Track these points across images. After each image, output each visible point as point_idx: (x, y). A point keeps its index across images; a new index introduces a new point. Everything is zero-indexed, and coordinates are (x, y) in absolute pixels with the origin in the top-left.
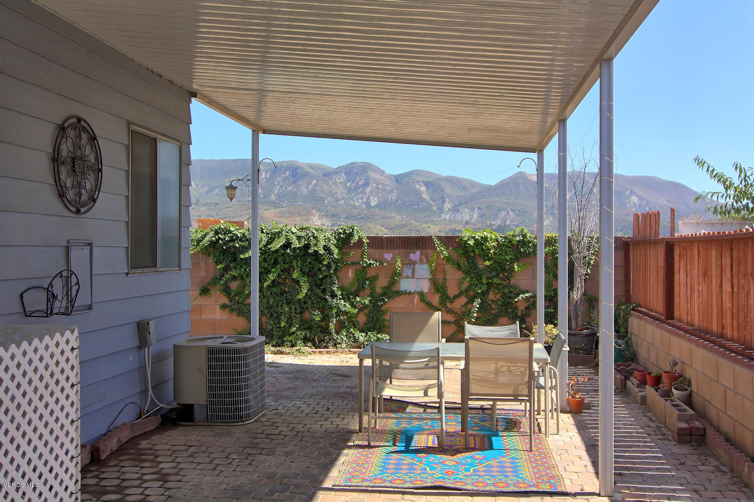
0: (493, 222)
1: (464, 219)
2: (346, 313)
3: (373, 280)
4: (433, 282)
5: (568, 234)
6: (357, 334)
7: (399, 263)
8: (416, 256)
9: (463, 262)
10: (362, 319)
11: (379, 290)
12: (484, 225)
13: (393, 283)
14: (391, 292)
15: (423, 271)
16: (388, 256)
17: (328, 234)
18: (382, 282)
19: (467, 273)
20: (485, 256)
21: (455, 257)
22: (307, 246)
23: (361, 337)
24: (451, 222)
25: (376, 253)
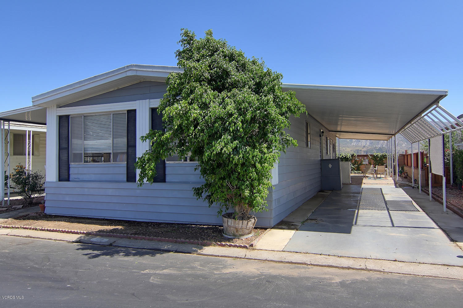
0: (377, 146)
1: (362, 145)
2: (353, 168)
3: (358, 162)
4: (369, 162)
5: (393, 154)
6: (355, 171)
7: (362, 159)
8: (365, 158)
9: (374, 159)
10: (356, 169)
11: (359, 164)
12: (372, 147)
13: (361, 163)
14: (361, 164)
15: (367, 160)
16: (360, 158)
17: (349, 155)
18: (359, 162)
19: (375, 161)
20: (378, 157)
21: (372, 158)
22: (346, 157)
23: (356, 172)
24: (356, 146)
25: (358, 157)
